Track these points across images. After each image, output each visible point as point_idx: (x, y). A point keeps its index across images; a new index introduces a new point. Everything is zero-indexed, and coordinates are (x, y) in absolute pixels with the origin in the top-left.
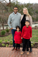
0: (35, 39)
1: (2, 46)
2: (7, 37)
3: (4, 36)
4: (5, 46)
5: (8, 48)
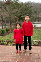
0: (36, 38)
1: (4, 44)
2: (7, 36)
3: (4, 35)
4: (7, 45)
5: (11, 46)
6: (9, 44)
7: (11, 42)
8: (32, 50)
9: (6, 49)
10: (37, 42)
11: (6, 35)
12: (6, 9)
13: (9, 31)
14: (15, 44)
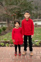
0: (38, 38)
1: (1, 46)
2: (4, 36)
4: (4, 46)
5: (8, 48)
6: (7, 46)
7: (9, 43)
8: (33, 51)
9: (3, 51)
10: (38, 43)
11: (3, 34)
12: (2, 5)
13: (6, 31)
14: (14, 45)
